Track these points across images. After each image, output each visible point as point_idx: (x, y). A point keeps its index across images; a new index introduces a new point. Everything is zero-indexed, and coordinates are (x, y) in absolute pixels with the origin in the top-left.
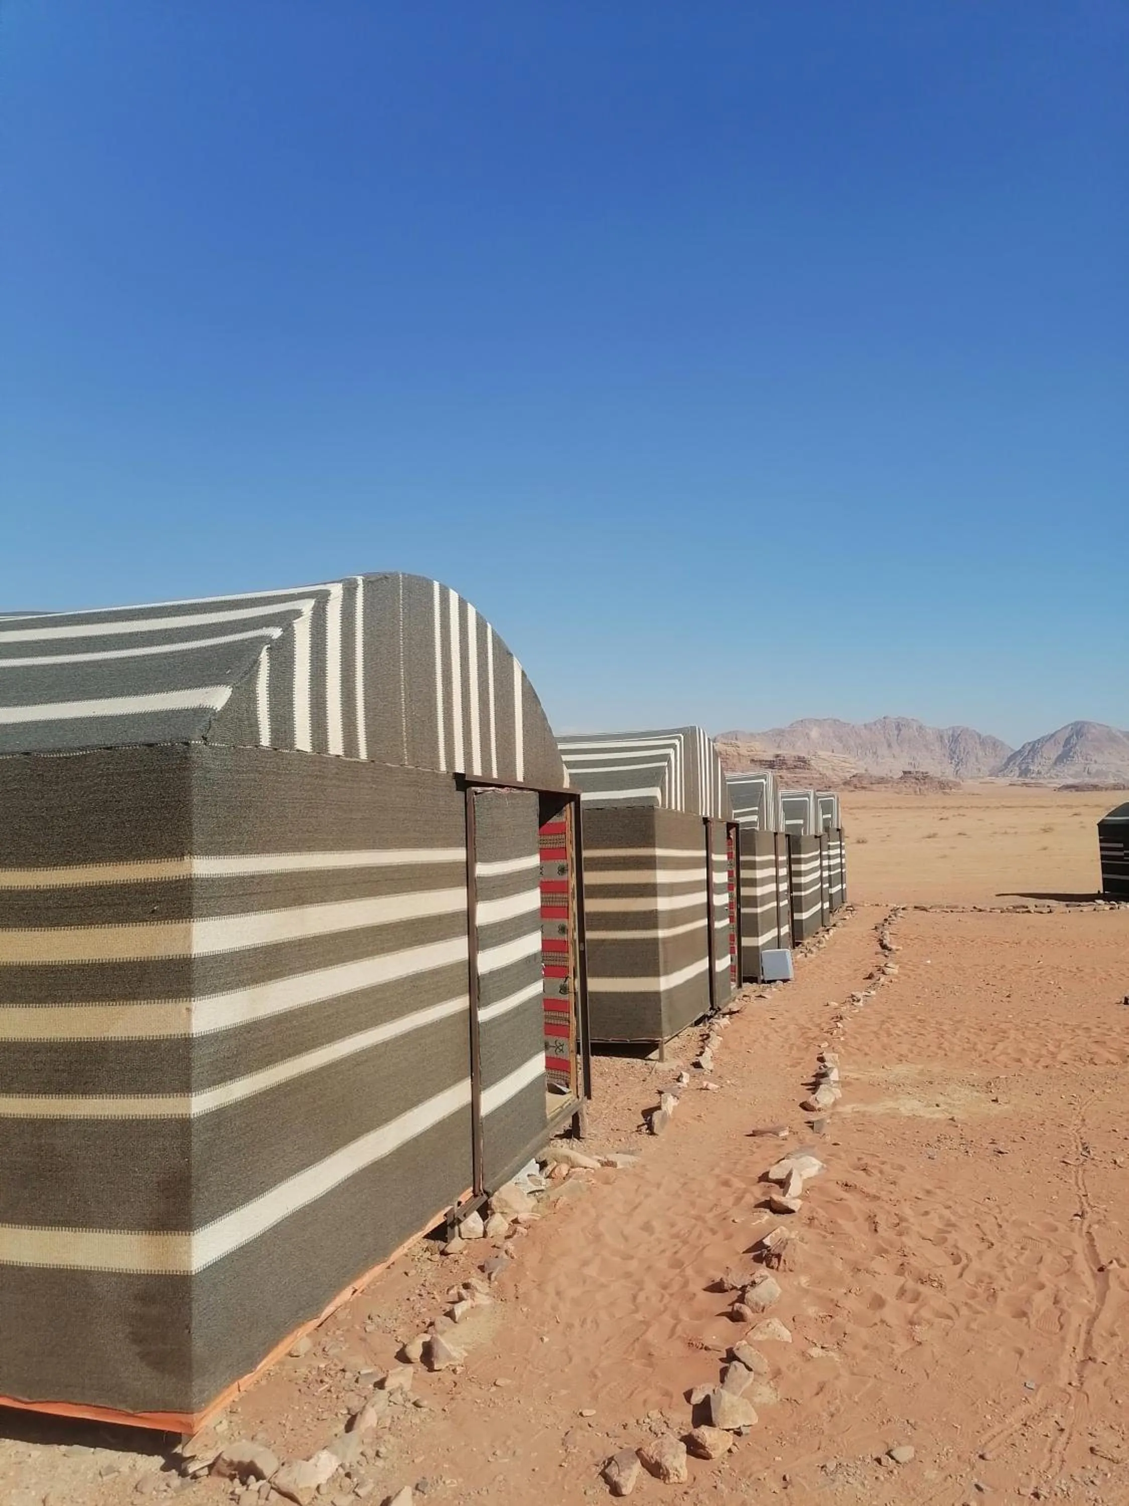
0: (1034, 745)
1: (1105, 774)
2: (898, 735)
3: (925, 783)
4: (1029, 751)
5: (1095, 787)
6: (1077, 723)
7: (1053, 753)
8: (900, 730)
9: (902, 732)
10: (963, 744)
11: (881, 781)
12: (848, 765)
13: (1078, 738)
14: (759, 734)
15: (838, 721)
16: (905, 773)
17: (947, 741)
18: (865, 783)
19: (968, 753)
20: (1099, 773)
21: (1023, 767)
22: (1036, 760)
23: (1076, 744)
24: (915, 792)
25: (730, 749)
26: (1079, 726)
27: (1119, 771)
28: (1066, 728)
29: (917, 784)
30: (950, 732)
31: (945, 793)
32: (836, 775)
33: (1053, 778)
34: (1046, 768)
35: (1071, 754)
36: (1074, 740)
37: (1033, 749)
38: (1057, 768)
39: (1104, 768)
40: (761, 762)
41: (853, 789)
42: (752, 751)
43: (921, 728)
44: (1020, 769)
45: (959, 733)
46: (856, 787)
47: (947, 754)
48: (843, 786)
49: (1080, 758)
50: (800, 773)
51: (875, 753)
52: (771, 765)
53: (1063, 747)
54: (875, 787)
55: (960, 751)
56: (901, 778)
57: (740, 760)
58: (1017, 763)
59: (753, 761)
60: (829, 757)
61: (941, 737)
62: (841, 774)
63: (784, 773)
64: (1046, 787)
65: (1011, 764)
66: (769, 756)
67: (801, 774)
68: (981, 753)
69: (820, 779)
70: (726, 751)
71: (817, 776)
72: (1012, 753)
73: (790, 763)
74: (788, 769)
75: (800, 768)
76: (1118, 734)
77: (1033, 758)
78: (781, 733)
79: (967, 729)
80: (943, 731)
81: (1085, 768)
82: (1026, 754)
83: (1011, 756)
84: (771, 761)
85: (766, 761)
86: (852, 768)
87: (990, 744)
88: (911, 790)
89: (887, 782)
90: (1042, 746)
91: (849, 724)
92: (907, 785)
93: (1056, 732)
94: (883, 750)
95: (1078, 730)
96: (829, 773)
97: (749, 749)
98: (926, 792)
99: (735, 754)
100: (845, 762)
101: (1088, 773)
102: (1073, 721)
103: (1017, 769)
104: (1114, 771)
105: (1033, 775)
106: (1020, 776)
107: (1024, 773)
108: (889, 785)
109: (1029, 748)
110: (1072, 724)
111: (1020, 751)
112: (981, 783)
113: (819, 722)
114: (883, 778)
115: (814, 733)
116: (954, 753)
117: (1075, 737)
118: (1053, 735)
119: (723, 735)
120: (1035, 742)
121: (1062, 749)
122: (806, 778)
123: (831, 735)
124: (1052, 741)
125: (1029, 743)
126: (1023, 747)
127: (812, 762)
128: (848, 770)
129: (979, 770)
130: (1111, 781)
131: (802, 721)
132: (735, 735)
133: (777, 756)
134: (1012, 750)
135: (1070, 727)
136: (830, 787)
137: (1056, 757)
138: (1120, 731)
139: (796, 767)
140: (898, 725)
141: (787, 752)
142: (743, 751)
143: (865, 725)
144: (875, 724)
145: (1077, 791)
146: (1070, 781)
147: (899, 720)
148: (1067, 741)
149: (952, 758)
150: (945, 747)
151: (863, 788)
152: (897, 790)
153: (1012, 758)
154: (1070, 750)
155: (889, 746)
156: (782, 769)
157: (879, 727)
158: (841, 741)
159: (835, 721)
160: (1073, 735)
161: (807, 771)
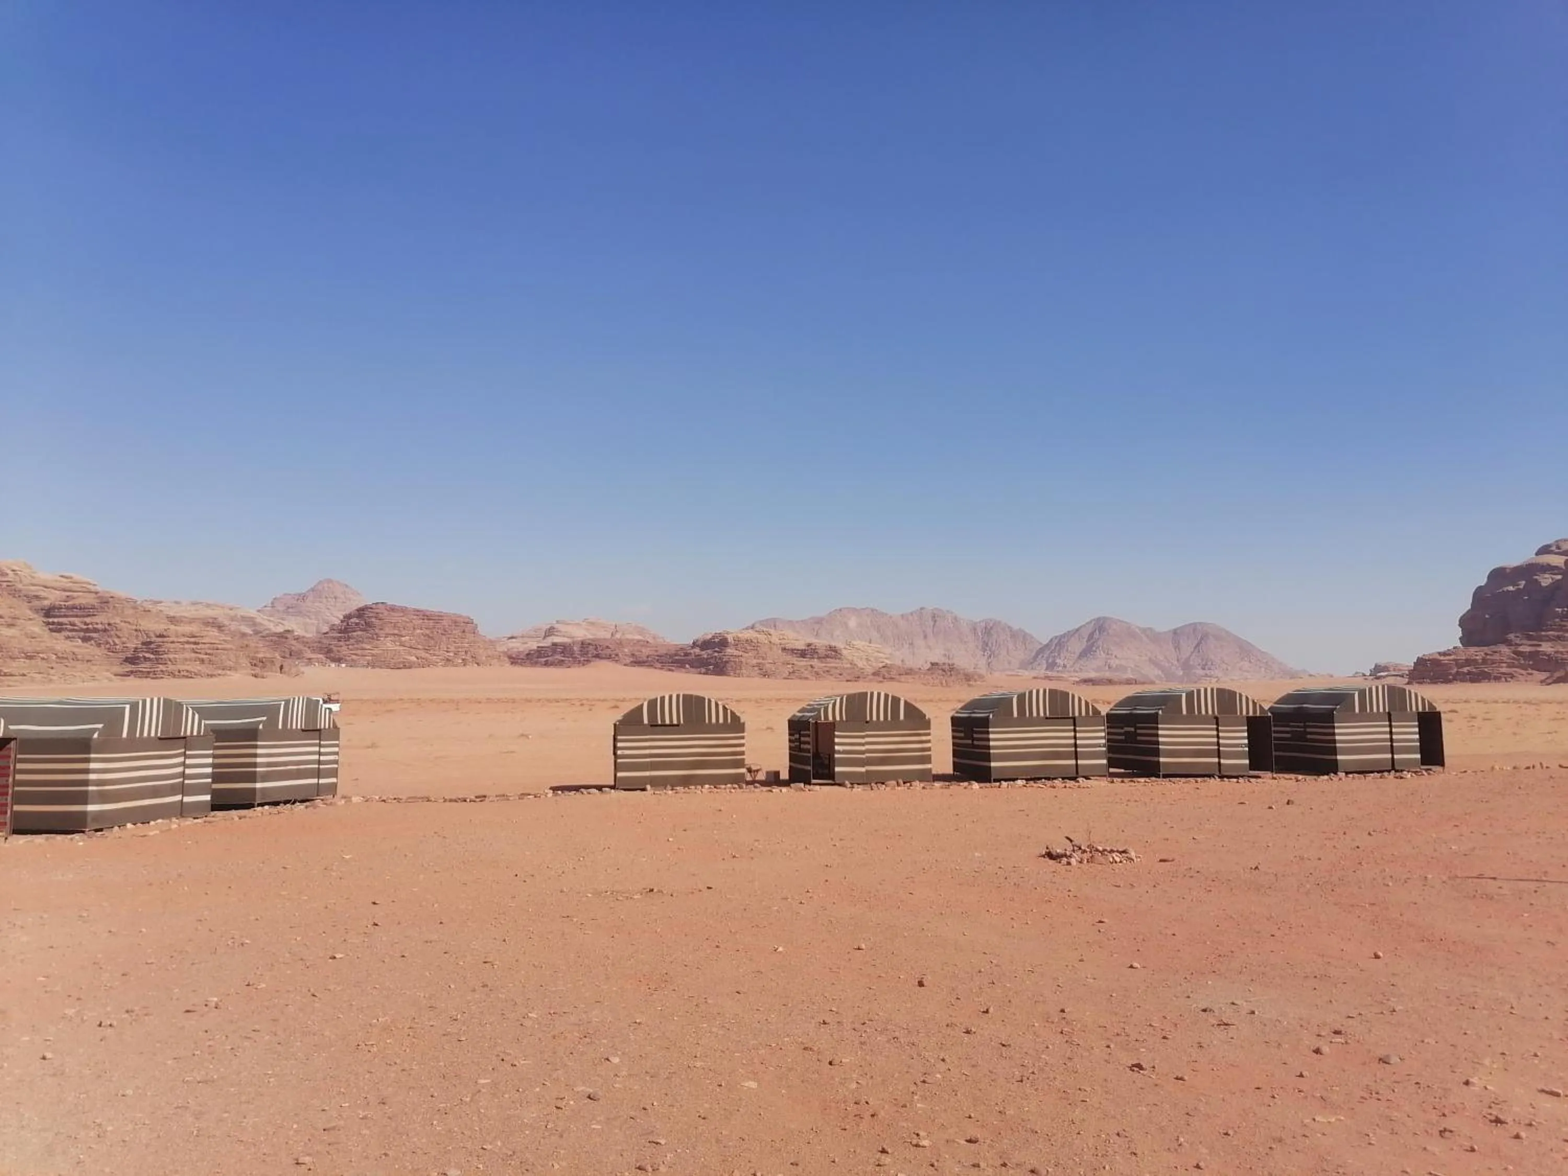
0: (1060, 640)
1: (1123, 669)
2: (934, 626)
3: (951, 675)
4: (1056, 645)
5: (1110, 682)
6: (1099, 619)
7: (1077, 646)
8: (935, 621)
9: (937, 623)
10: (995, 636)
11: (909, 672)
12: (881, 655)
13: (1100, 633)
14: (797, 622)
15: (877, 610)
16: (932, 664)
17: (980, 634)
18: (894, 673)
19: (1000, 645)
20: (1119, 668)
21: (1050, 661)
22: (1062, 655)
23: (1098, 639)
24: (942, 684)
25: (762, 637)
26: (1101, 622)
27: (1138, 667)
28: (1091, 622)
29: (943, 675)
30: (983, 624)
31: (969, 685)
32: (870, 666)
33: (1077, 672)
34: (1071, 663)
35: (1094, 648)
36: (1096, 635)
37: (1060, 643)
38: (1081, 662)
39: (1123, 663)
40: (793, 651)
41: (881, 679)
42: (784, 639)
43: (956, 619)
44: (1047, 662)
45: (991, 625)
46: (884, 678)
47: (980, 647)
48: (871, 677)
49: (1102, 652)
50: (830, 663)
51: (911, 644)
52: (803, 654)
53: (1087, 641)
54: (903, 678)
55: (992, 644)
56: (928, 670)
57: (771, 649)
58: (1045, 656)
59: (784, 649)
60: (863, 646)
61: (975, 629)
62: (874, 664)
63: (815, 662)
64: (1067, 681)
65: (1040, 657)
66: (800, 645)
67: (832, 663)
68: (1011, 646)
69: (851, 668)
70: (757, 639)
71: (849, 666)
72: (1040, 646)
73: (822, 652)
74: (819, 658)
75: (832, 658)
76: (1137, 630)
77: (1059, 651)
78: (819, 621)
79: (1000, 622)
80: (976, 623)
81: (1106, 662)
82: (1053, 648)
83: (1041, 649)
84: (802, 650)
85: (798, 650)
86: (886, 658)
87: (1021, 637)
88: (937, 681)
89: (916, 673)
90: (1068, 641)
91: (886, 614)
92: (934, 676)
93: (1081, 627)
94: (919, 642)
95: (1100, 626)
96: (860, 664)
97: (781, 637)
98: (951, 684)
99: (766, 642)
100: (878, 652)
101: (1109, 668)
102: (1096, 616)
103: (1044, 662)
104: (1133, 666)
105: (1060, 669)
106: (1047, 669)
107: (1051, 666)
108: (917, 677)
109: (1056, 641)
110: (1094, 620)
111: (1047, 645)
112: (1008, 675)
113: (854, 611)
114: (911, 669)
115: (853, 623)
116: (987, 645)
117: (1097, 632)
118: (1077, 630)
119: (761, 622)
120: (1061, 636)
121: (1085, 643)
122: (836, 668)
123: (869, 623)
124: (1076, 635)
125: (1056, 637)
126: (1051, 640)
127: (845, 652)
128: (881, 660)
129: (1009, 663)
130: (1129, 675)
131: (840, 610)
132: (773, 623)
133: (809, 645)
134: (1041, 644)
135: (1093, 623)
136: (858, 677)
137: (1080, 650)
138: (1138, 627)
139: (827, 656)
140: (934, 617)
141: (821, 642)
142: (775, 639)
143: (902, 616)
144: (912, 614)
145: (1093, 685)
146: (1093, 675)
147: (935, 612)
148: (1091, 636)
149: (984, 650)
150: (978, 640)
151: (892, 679)
152: (925, 682)
153: (1041, 651)
154: (1093, 645)
155: (925, 637)
156: (813, 658)
157: (916, 618)
158: (878, 631)
159: (873, 610)
160: (1095, 631)
161: (838, 661)
